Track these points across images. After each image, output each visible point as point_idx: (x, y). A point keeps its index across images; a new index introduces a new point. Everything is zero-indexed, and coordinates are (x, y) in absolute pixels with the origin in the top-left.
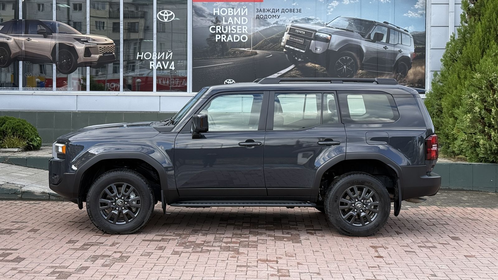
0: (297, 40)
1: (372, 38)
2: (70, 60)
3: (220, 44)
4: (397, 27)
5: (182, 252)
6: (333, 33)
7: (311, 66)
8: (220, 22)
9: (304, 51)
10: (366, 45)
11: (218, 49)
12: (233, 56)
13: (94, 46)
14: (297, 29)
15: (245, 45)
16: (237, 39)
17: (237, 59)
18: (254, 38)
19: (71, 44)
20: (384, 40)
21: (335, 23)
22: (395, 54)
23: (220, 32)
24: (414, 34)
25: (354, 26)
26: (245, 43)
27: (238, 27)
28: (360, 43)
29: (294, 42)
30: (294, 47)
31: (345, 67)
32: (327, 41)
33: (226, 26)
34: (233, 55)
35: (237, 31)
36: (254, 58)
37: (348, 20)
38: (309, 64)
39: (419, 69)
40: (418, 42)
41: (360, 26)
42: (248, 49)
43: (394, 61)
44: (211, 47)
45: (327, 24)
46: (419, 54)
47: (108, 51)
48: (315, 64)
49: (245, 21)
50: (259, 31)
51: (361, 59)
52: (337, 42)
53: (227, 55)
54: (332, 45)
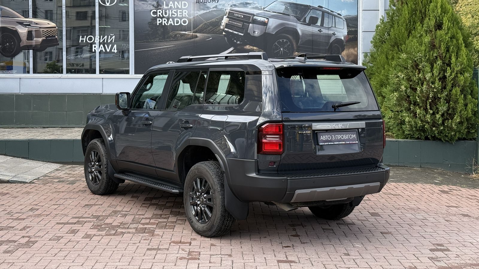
0: (236, 23)
1: (307, 21)
2: (13, 43)
3: (161, 28)
4: (331, 11)
5: (95, 235)
6: (270, 17)
7: (249, 48)
8: (161, 6)
9: (242, 35)
10: (302, 29)
11: (160, 32)
12: (174, 40)
13: (36, 29)
14: (236, 12)
15: (186, 29)
16: (177, 22)
17: (179, 42)
18: (194, 21)
19: (14, 28)
20: (319, 23)
21: (272, 7)
22: (329, 37)
23: (161, 16)
24: (347, 17)
25: (290, 10)
26: (186, 27)
27: (179, 11)
28: (296, 26)
29: (233, 26)
30: (233, 30)
31: (282, 49)
32: (265, 24)
33: (167, 10)
34: (174, 38)
35: (177, 15)
36: (194, 42)
37: (285, 4)
38: (248, 47)
39: (352, 51)
40: (351, 25)
41: (295, 10)
42: (188, 32)
43: (328, 43)
44: (152, 31)
45: (264, 8)
46: (351, 36)
47: (51, 34)
48: (253, 46)
49: (185, 5)
50: (200, 15)
51: (297, 42)
52: (274, 26)
53: (168, 38)
54: (269, 29)
